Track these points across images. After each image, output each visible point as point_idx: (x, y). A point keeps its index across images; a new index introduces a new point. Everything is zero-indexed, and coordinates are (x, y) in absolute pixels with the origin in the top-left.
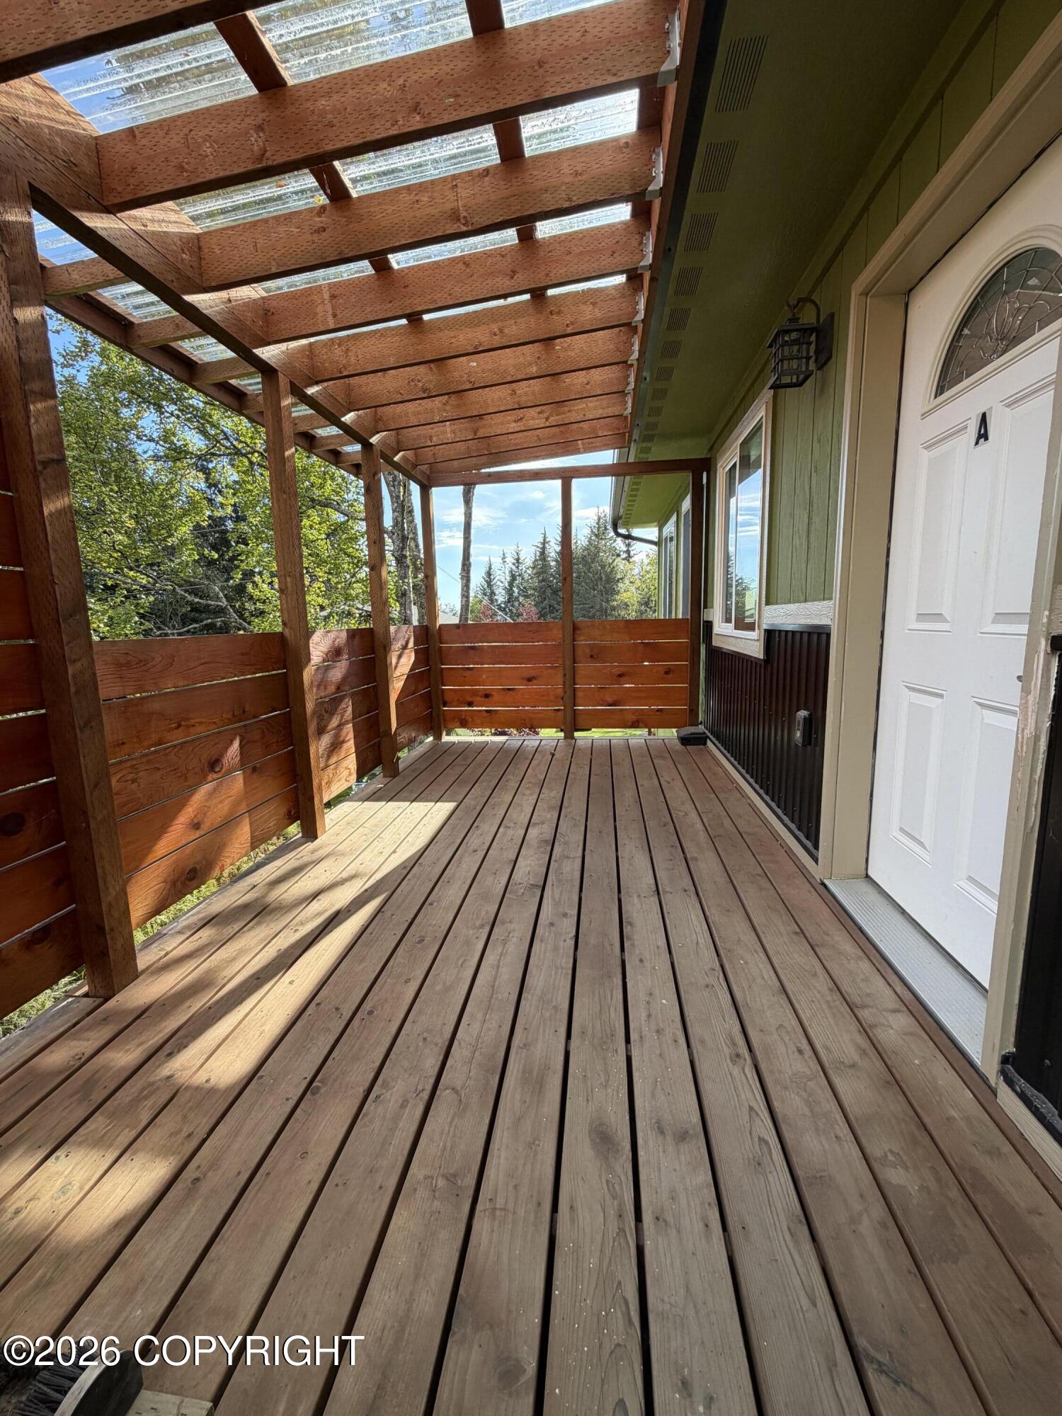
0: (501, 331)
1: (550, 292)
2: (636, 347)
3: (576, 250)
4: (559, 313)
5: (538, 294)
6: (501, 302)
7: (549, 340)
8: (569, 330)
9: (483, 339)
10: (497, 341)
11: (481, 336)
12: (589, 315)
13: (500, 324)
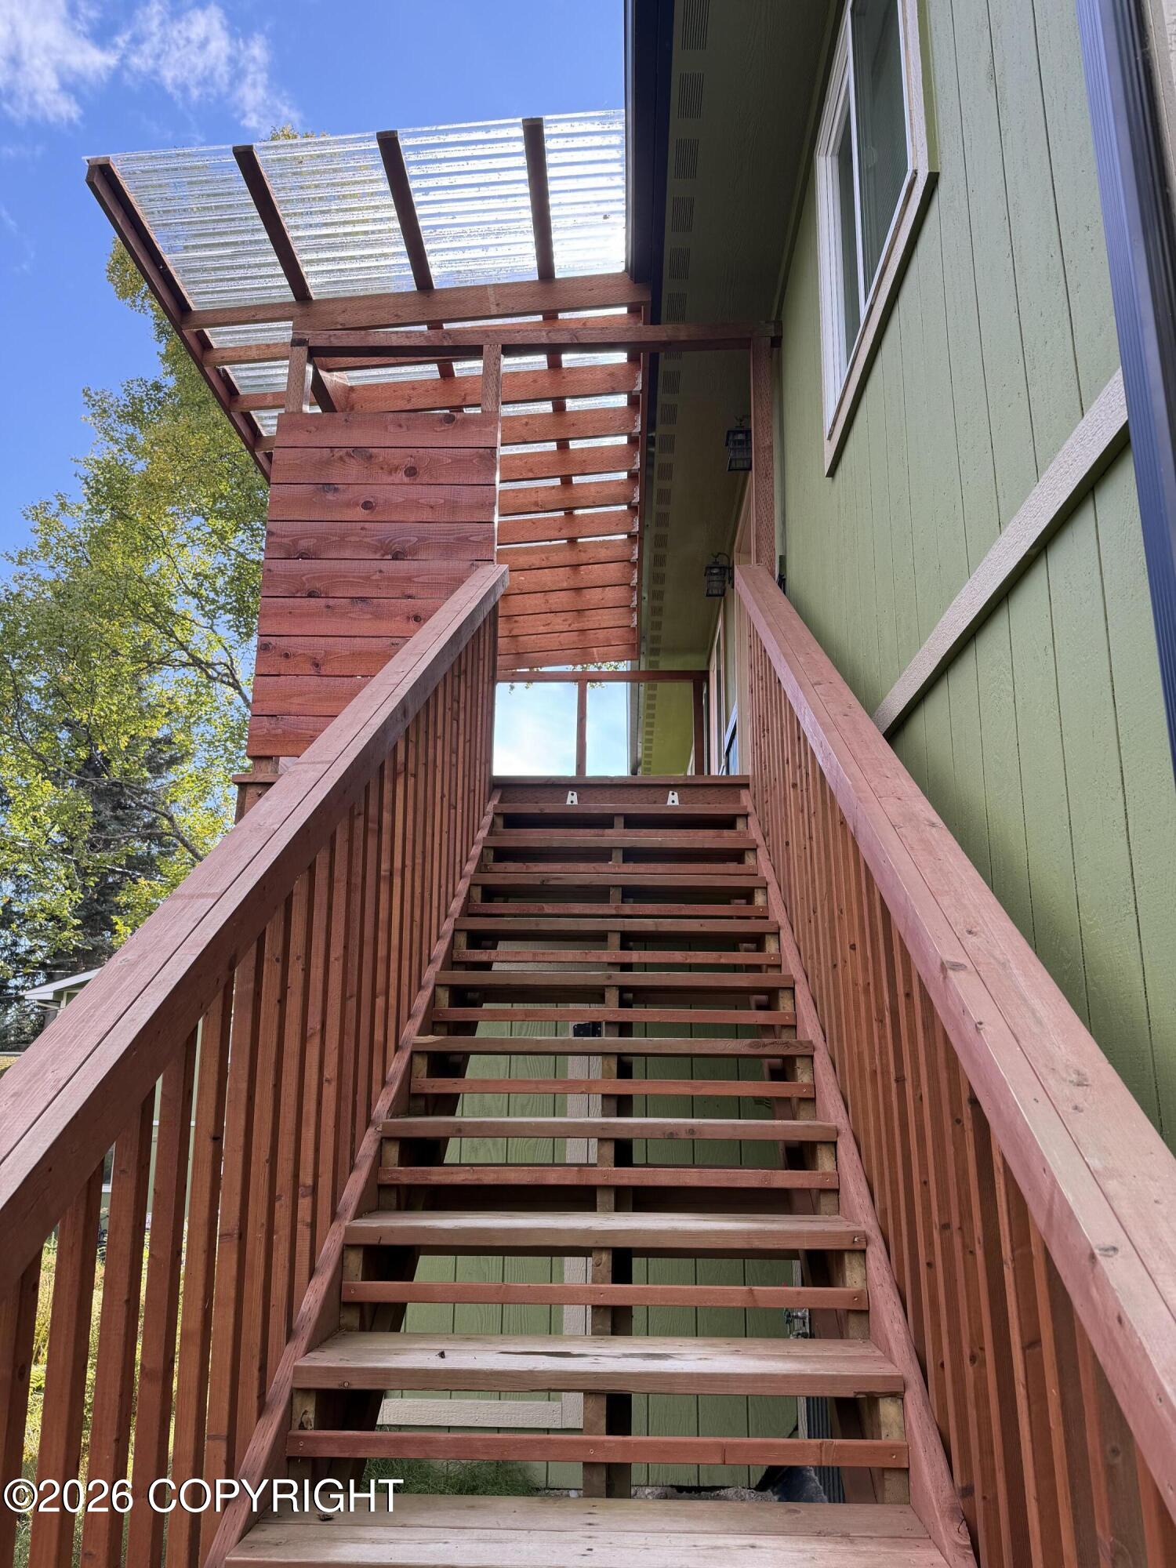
0: (547, 558)
1: (579, 540)
2: (636, 576)
3: (597, 521)
4: (585, 552)
5: (572, 541)
6: (548, 543)
7: (575, 567)
8: (591, 561)
9: (535, 562)
10: (544, 564)
11: (535, 560)
12: (603, 554)
13: (546, 555)
